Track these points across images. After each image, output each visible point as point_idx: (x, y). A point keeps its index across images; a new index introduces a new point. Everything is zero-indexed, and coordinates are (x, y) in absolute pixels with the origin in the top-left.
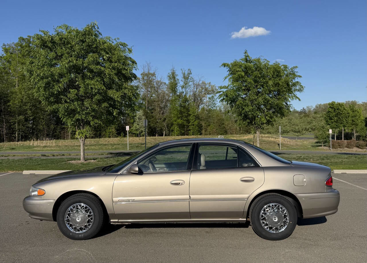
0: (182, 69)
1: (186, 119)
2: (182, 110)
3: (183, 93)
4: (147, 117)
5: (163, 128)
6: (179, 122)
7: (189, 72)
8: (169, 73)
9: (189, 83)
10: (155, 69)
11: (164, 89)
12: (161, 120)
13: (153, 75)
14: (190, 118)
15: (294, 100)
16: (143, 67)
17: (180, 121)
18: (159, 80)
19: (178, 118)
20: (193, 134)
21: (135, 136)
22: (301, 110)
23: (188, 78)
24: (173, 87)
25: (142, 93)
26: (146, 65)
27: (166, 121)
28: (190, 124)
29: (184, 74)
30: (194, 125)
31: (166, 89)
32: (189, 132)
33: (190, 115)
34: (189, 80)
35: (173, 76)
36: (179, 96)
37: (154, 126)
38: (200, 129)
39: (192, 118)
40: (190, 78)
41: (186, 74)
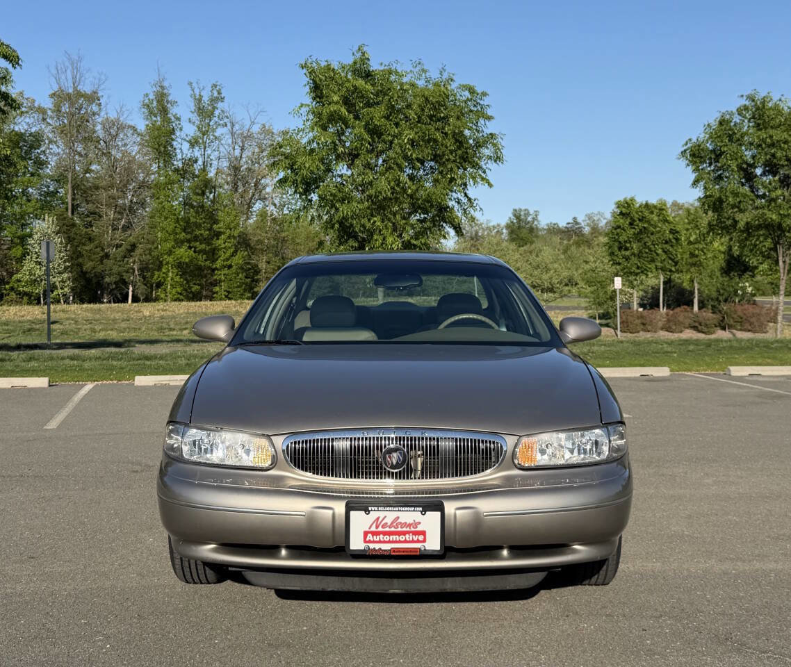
0: (190, 84)
1: (203, 246)
2: (191, 218)
3: (196, 161)
4: (70, 240)
5: (125, 276)
6: (181, 258)
7: (216, 94)
8: (147, 95)
9: (214, 131)
10: (97, 81)
11: (132, 147)
12: (119, 249)
13: (93, 98)
14: (220, 242)
15: (480, 185)
16: (54, 72)
17: (183, 253)
18: (113, 116)
19: (179, 243)
20: (226, 296)
21: (30, 303)
22: (568, 223)
23: (212, 113)
24: (161, 142)
25: (53, 161)
26: (67, 64)
27: (138, 252)
28: (218, 264)
29: (200, 100)
30: (230, 267)
31: (136, 148)
32: (217, 289)
33: (218, 235)
34: (216, 119)
35: (160, 106)
36: (183, 173)
37: (94, 268)
38: (253, 281)
39: (223, 246)
40: (217, 113)
41: (206, 99)
